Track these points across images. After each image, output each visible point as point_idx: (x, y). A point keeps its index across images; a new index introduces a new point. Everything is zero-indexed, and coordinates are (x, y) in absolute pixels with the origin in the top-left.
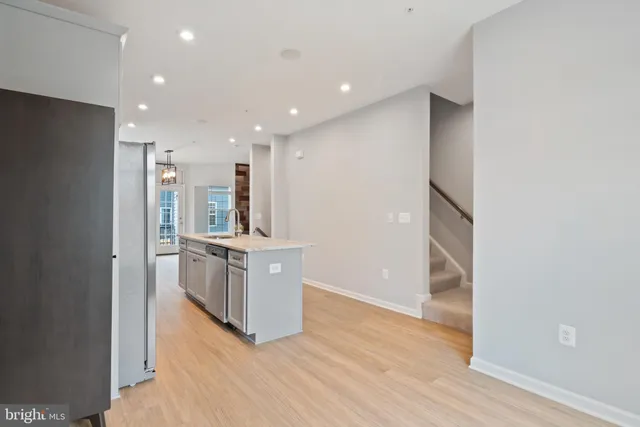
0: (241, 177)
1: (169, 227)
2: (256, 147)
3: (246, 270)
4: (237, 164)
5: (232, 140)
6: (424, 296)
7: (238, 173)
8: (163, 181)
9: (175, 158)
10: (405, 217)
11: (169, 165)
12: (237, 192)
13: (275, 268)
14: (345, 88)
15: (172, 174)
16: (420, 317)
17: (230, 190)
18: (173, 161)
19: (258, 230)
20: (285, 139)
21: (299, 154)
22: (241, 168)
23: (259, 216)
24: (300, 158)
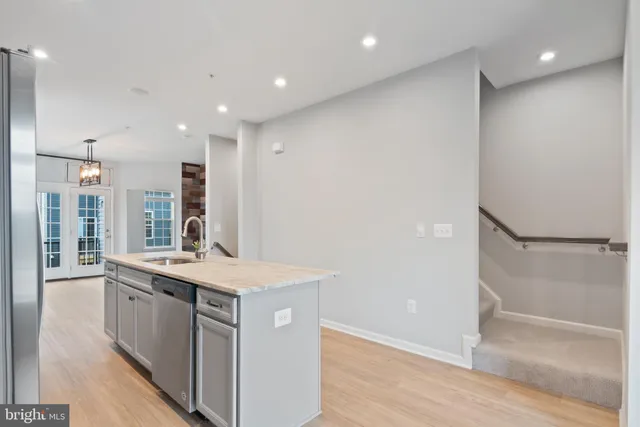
0: (189, 180)
1: (91, 241)
2: (215, 139)
3: (237, 326)
4: (184, 164)
5: (182, 127)
6: (472, 338)
7: (185, 174)
8: (82, 181)
9: (98, 151)
10: (444, 230)
11: (90, 161)
12: (184, 198)
13: (283, 318)
14: (369, 42)
15: (94, 172)
16: (470, 368)
17: (172, 196)
18: (96, 156)
19: (217, 245)
20: (256, 127)
21: (277, 147)
22: (189, 169)
23: (218, 228)
24: (278, 152)
